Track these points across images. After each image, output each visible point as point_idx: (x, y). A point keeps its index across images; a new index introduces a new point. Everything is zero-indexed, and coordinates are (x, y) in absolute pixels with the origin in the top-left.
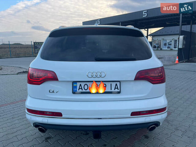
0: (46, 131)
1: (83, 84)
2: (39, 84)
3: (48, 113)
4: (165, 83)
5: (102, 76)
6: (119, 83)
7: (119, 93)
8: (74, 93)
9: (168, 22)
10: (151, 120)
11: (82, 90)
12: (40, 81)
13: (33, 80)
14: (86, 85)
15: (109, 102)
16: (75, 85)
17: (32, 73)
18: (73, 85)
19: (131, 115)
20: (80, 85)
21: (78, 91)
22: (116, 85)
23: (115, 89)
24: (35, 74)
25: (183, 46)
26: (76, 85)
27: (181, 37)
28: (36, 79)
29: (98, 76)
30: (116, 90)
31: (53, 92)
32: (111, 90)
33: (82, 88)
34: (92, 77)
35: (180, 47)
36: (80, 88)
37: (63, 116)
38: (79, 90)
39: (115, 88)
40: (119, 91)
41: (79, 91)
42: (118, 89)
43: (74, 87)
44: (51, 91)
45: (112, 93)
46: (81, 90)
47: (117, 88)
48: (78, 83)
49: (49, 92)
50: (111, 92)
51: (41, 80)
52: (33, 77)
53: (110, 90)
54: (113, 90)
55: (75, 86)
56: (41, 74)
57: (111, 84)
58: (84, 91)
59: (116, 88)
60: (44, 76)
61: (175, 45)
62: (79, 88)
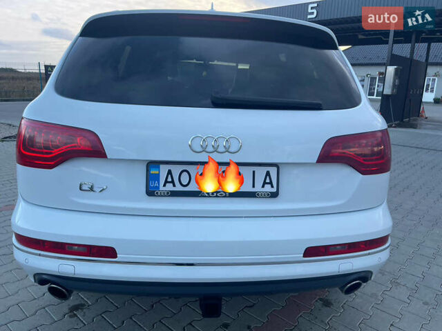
0: (70, 296)
1: (176, 170)
2: (51, 167)
3: (76, 247)
4: (389, 172)
5: (230, 150)
6: (275, 169)
7: (274, 195)
8: (151, 192)
9: (362, 35)
10: (354, 268)
11: (174, 186)
12: (52, 159)
13: (34, 154)
14: (185, 174)
15: (246, 219)
16: (153, 171)
17: (30, 136)
18: (148, 171)
19: (304, 256)
20: (170, 172)
21: (161, 188)
22: (268, 174)
23: (263, 186)
24: (40, 139)
25: (393, 90)
26: (157, 172)
27: (391, 70)
28: (42, 153)
29: (221, 149)
30: (268, 188)
31: (92, 189)
32: (254, 186)
33: (173, 182)
34: (204, 150)
35: (388, 91)
36: (170, 179)
37: (120, 257)
38: (164, 185)
39: (265, 183)
40: (274, 190)
41: (164, 189)
42: (272, 187)
43: (151, 178)
44: (85, 187)
45: (255, 197)
46: (170, 187)
47: (271, 183)
48: (161, 166)
49: (81, 189)
50: (254, 193)
51: (57, 156)
52: (33, 146)
53: (250, 189)
54: (258, 188)
55: (153, 174)
56: (57, 139)
57: (254, 172)
58: (179, 188)
59: (268, 183)
60: (66, 144)
61: (370, 89)
62: (166, 182)
